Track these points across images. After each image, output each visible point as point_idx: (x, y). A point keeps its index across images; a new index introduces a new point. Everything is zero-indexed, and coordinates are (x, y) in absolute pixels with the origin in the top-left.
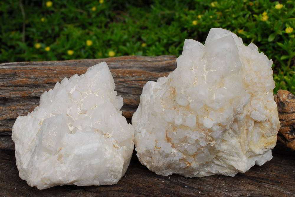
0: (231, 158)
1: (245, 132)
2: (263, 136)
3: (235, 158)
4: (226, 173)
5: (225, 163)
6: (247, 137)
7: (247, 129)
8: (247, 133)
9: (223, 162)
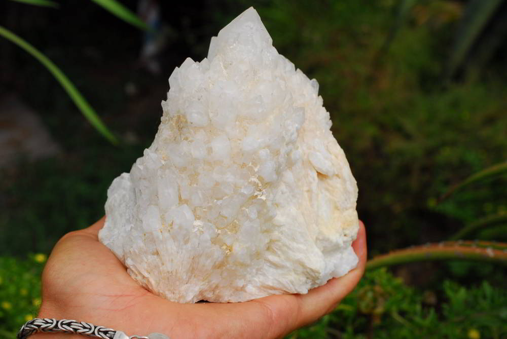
0: (295, 245)
1: (306, 195)
2: (337, 208)
3: (301, 246)
4: (292, 283)
5: (288, 259)
6: (312, 206)
7: (308, 191)
8: (311, 199)
9: (283, 257)
